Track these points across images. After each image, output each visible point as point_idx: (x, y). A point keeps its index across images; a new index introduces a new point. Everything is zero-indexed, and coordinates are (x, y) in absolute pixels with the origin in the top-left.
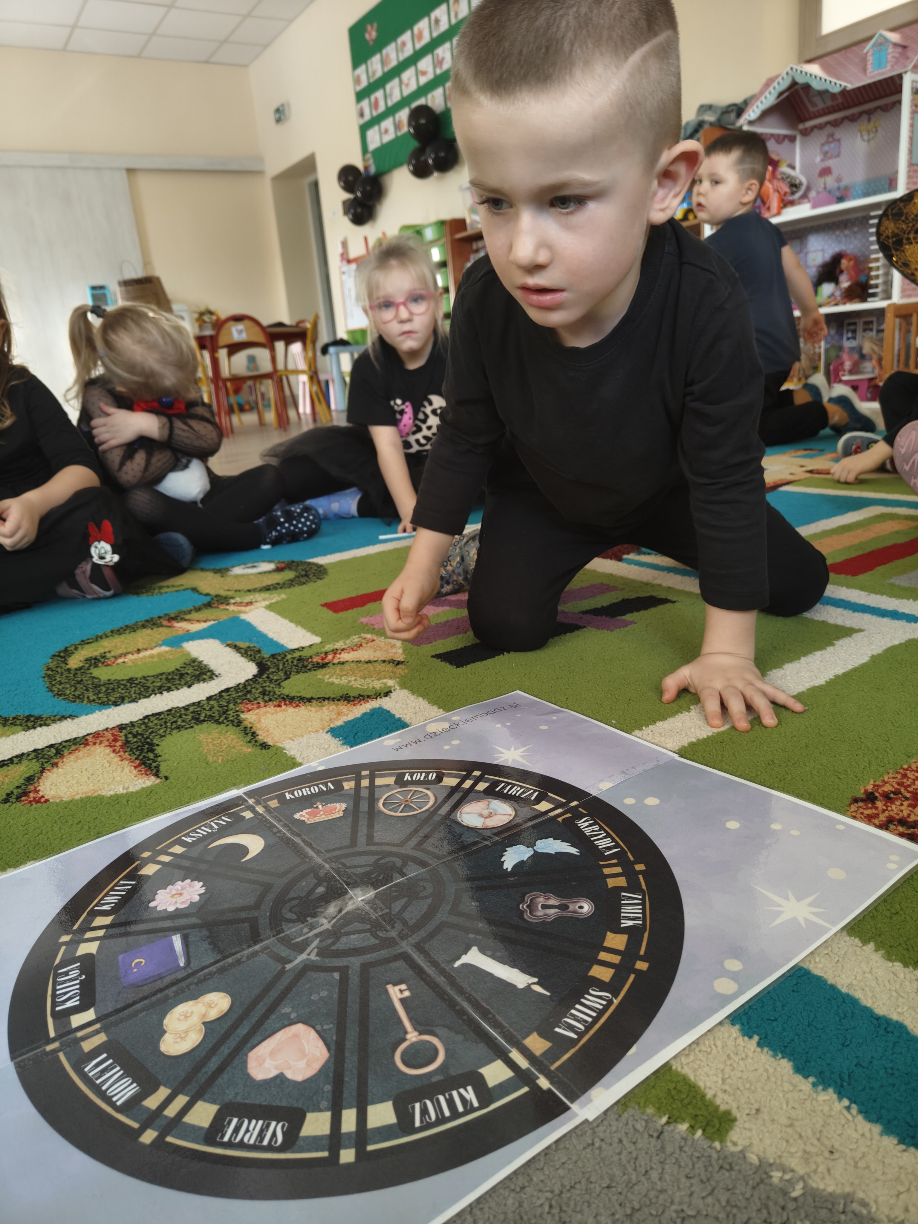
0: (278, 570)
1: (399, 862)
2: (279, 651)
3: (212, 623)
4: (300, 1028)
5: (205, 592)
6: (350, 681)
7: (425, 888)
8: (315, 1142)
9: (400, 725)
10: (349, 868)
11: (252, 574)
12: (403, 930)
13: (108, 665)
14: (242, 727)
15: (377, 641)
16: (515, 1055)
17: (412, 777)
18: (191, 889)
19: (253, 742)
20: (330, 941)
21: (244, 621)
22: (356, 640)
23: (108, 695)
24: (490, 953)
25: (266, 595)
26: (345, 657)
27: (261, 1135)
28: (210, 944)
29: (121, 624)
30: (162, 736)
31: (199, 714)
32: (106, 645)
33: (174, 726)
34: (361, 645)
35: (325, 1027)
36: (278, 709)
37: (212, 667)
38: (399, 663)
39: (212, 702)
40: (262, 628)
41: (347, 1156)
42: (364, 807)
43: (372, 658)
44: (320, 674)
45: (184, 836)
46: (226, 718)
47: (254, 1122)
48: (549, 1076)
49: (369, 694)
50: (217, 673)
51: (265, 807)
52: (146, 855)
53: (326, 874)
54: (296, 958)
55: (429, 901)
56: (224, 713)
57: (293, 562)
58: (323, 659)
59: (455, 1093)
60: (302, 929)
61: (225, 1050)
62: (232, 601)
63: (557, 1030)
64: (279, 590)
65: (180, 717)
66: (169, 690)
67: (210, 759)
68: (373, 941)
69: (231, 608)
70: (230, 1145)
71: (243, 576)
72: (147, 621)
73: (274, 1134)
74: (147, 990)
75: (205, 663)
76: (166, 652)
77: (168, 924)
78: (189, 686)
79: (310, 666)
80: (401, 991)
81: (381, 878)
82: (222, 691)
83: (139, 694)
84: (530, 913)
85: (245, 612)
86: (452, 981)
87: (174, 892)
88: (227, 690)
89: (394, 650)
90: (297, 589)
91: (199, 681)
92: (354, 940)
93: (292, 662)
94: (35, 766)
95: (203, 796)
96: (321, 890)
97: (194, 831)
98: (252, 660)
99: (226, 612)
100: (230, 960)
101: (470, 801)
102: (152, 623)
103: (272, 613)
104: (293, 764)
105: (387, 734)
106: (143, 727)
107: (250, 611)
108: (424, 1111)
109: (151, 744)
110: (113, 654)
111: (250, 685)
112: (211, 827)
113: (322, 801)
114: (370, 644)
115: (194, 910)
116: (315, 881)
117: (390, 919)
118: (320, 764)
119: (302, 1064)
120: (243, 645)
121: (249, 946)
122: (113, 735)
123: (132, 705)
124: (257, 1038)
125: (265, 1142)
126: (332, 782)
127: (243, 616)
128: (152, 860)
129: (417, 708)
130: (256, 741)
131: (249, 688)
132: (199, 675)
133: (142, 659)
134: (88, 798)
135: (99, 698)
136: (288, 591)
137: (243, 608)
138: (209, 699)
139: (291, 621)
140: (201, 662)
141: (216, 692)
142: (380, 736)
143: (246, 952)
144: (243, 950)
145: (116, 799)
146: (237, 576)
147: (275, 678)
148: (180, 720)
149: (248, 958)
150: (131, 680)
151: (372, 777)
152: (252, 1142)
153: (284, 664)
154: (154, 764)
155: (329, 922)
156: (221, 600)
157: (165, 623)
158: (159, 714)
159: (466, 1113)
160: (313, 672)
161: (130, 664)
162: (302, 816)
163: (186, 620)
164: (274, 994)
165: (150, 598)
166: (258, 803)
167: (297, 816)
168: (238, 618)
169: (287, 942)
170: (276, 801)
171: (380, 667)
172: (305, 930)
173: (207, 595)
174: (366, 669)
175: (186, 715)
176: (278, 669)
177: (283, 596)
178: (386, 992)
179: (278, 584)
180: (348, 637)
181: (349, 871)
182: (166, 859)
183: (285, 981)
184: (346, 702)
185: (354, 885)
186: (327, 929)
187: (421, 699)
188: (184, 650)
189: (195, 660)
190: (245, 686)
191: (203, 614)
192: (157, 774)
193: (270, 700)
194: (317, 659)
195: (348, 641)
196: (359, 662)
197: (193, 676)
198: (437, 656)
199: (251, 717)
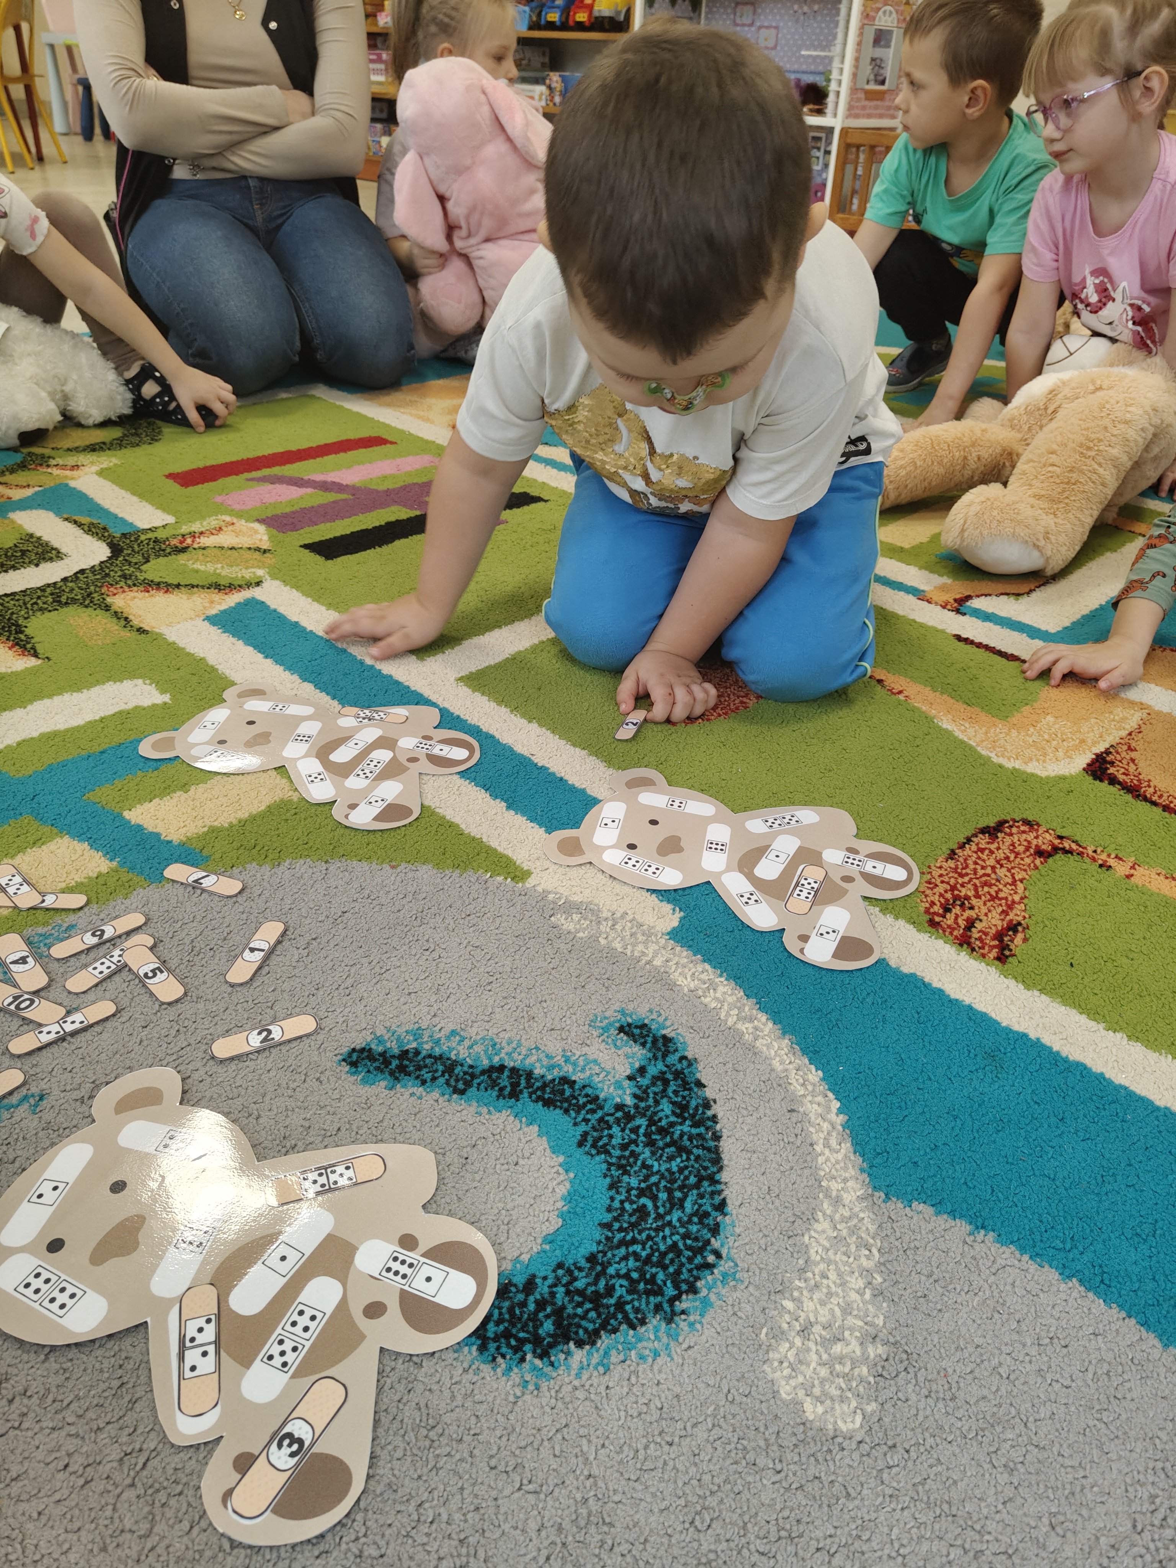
2: (129, 530)
3: (37, 489)
6: (217, 569)
14: (112, 612)
15: (237, 525)
19: (129, 627)
21: (74, 489)
22: (214, 523)
25: (93, 457)
26: (204, 541)
30: (25, 618)
31: (60, 596)
33: (35, 608)
34: (220, 529)
36: (145, 594)
37: (55, 544)
38: (265, 551)
39: (69, 584)
40: (101, 500)
43: (235, 545)
44: (182, 558)
46: (91, 602)
49: (239, 583)
50: (63, 552)
56: (87, 596)
58: (181, 543)
62: (53, 462)
66: (14, 568)
67: (89, 642)
69: (56, 472)
75: (44, 539)
79: (168, 550)
82: (77, 573)
85: (72, 479)
88: (82, 571)
89: (258, 537)
90: (129, 452)
91: (45, 560)
93: (148, 544)
98: (100, 539)
99: (50, 477)
103: (107, 482)
107: (79, 477)
109: (18, 625)
111: (106, 567)
114: (230, 528)
120: (84, 520)
127: (72, 484)
129: (292, 600)
130: (131, 626)
131: (106, 571)
132: (43, 553)
136: (118, 453)
137: (68, 473)
138: (65, 580)
139: (133, 493)
140: (39, 538)
141: (71, 573)
147: (133, 561)
148: (39, 602)
153: (139, 545)
154: (29, 646)
156: (38, 460)
158: (13, 594)
160: (174, 557)
168: (67, 485)
171: (248, 555)
174: (230, 556)
175: (44, 596)
176: (134, 551)
179: (104, 443)
180: (203, 518)
184: (216, 591)
187: (294, 591)
188: (13, 522)
189: (31, 536)
190: (102, 569)
191: (21, 477)
192: (36, 655)
193: (134, 585)
194: (174, 542)
195: (205, 523)
196: (222, 548)
197: (37, 554)
198: (305, 546)
199: (118, 601)
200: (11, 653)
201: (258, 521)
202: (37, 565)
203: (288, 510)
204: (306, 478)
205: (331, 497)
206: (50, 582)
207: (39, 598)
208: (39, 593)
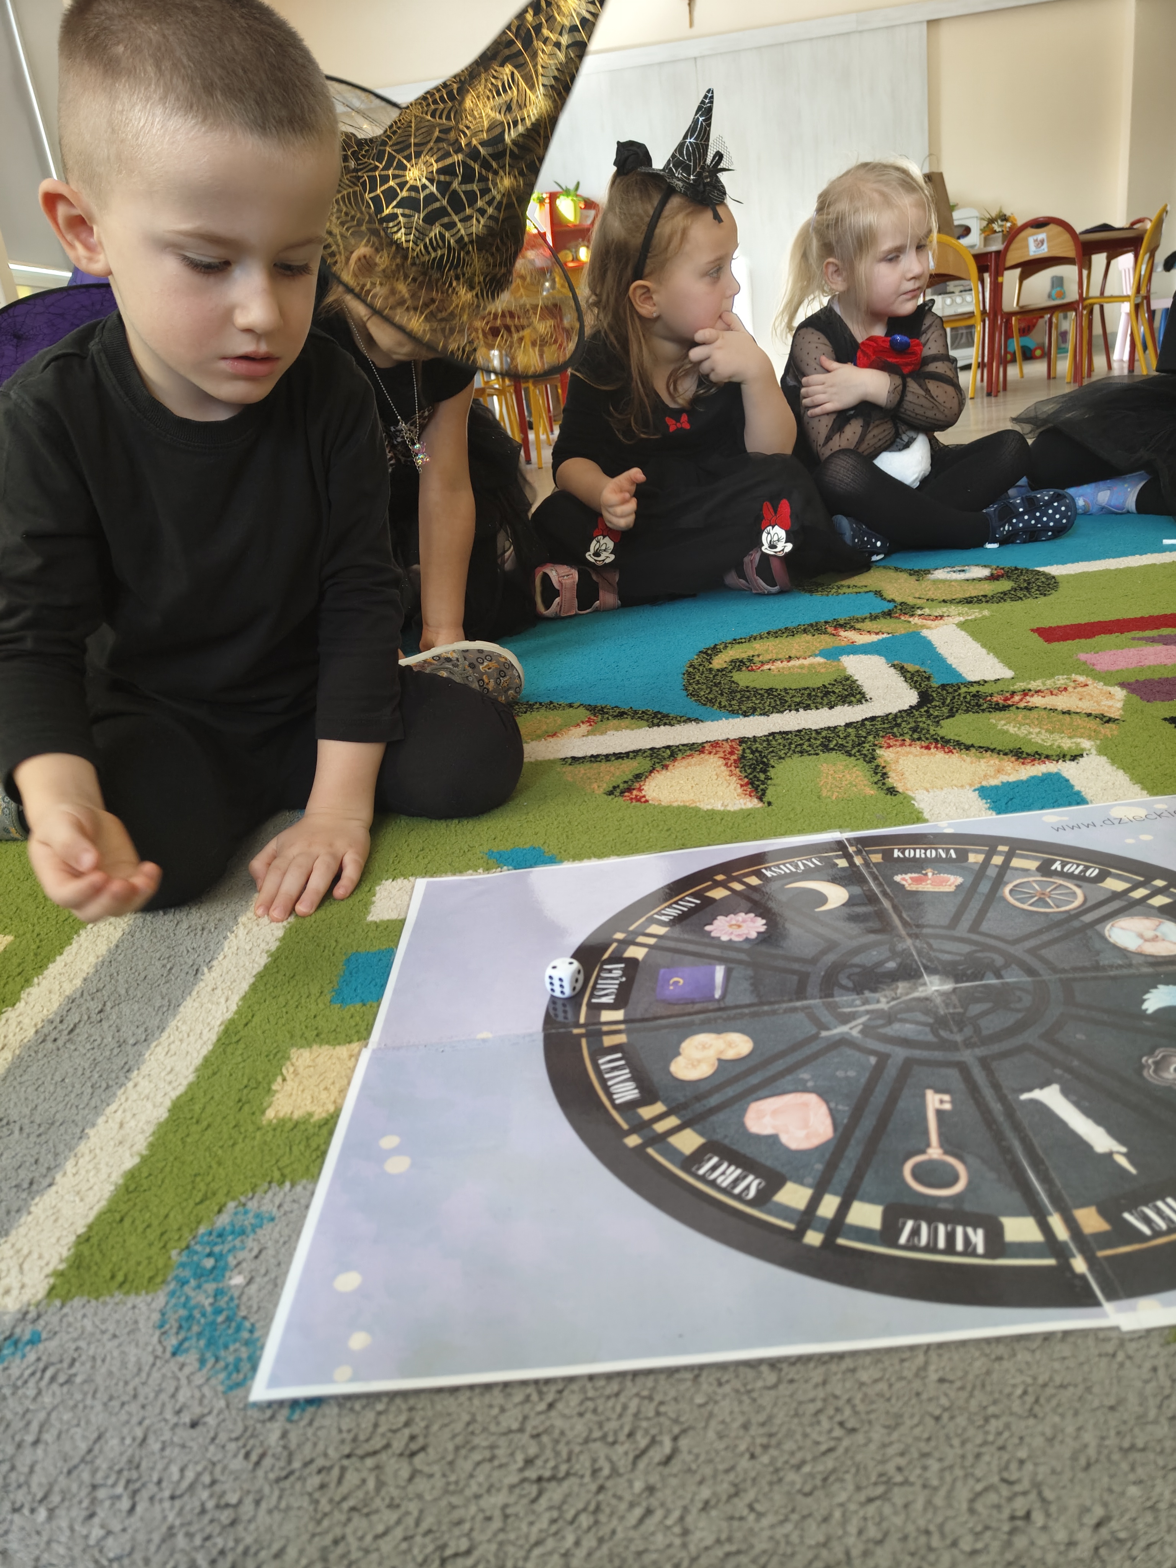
0: (992, 578)
1: (999, 961)
2: (954, 681)
3: (885, 636)
4: (812, 1099)
5: (889, 598)
6: (1030, 733)
7: (1020, 999)
8: (785, 1212)
9: (1078, 799)
10: (934, 950)
11: (956, 581)
12: (971, 1037)
13: (752, 670)
14: (874, 765)
15: (1090, 687)
16: (1056, 1222)
17: (1063, 867)
18: (751, 924)
19: (880, 784)
20: (880, 1022)
21: (924, 638)
22: (1062, 682)
23: (741, 702)
24: (1075, 1098)
25: (964, 609)
26: (1036, 701)
27: (735, 1183)
28: (752, 984)
29: (782, 626)
30: (781, 758)
31: (830, 741)
32: (757, 647)
33: (799, 749)
34: (1065, 689)
35: (840, 1107)
36: (926, 751)
37: (865, 690)
38: (1109, 720)
39: (850, 730)
40: (943, 650)
41: (813, 1238)
42: (984, 887)
43: (1073, 709)
44: (995, 718)
45: (766, 868)
46: (859, 751)
47: (732, 1168)
48: (1091, 1260)
49: (1049, 753)
50: (868, 697)
51: (864, 859)
52: (720, 877)
53: (904, 950)
54: (835, 1027)
55: (1020, 1016)
56: (859, 745)
57: (1016, 569)
58: (1006, 699)
59: (959, 1230)
60: (854, 1000)
61: (730, 1092)
62: (919, 612)
63: (1127, 1216)
64: (984, 604)
65: (809, 740)
66: (807, 707)
67: (824, 793)
68: (931, 1038)
69: (915, 620)
70: (702, 1179)
71: (944, 581)
72: (811, 625)
73: (748, 1188)
74: (677, 1009)
75: (859, 683)
76: (819, 664)
77: (716, 952)
78: (831, 708)
80: (942, 1102)
81: (969, 972)
82: (866, 719)
83: (774, 707)
84: (1155, 1071)
85: (928, 628)
86: (1010, 1111)
87: (734, 922)
88: (873, 719)
89: (1110, 703)
90: (1008, 606)
91: (844, 703)
92: (907, 1029)
93: (965, 697)
94: (647, 764)
95: (801, 832)
96: (891, 965)
97: (778, 866)
98: (915, 687)
99: (907, 625)
100: (766, 1008)
101: (1132, 915)
102: (816, 628)
103: (963, 633)
104: (918, 818)
105: (1053, 807)
106: (765, 744)
107: (936, 627)
108: (916, 1232)
109: (767, 765)
110: (761, 658)
111: (902, 717)
112: (797, 866)
113: (934, 869)
114: (1079, 689)
115: (746, 946)
116: (888, 954)
117: (960, 1022)
118: (950, 826)
119: (801, 1134)
120: (911, 667)
121: (791, 1000)
122: (731, 747)
123: (763, 719)
124: (765, 1092)
125: (737, 1191)
126: (956, 850)
127: (925, 633)
128: (723, 884)
129: (1110, 784)
130: (884, 784)
131: (899, 721)
132: (847, 696)
133: (790, 668)
134: (685, 807)
135: (731, 705)
136: (995, 606)
137: (929, 622)
138: (848, 725)
139: (984, 646)
140: (854, 681)
141: (860, 719)
142: (1042, 808)
143: (785, 1006)
144: (784, 1002)
145: (712, 814)
146: (935, 582)
147: (936, 713)
148: (807, 743)
149: (786, 1011)
150: (770, 691)
151: (1009, 856)
152: (724, 1185)
153: (953, 698)
154: (762, 787)
155: (888, 1002)
156: (907, 609)
157: (830, 630)
158: (787, 733)
159: (964, 1254)
160: (987, 714)
161: (776, 672)
162: (904, 879)
163: (855, 629)
164: (798, 1056)
165: (824, 598)
166: (859, 852)
167: (898, 878)
168: (919, 633)
169: (833, 1008)
170: (880, 856)
171: (1083, 722)
172: (858, 1002)
173: (893, 601)
174: (1059, 721)
175: (816, 739)
176: (943, 703)
177: (986, 613)
178: (923, 1097)
179: (985, 596)
180: (1052, 675)
181: (933, 954)
182: (738, 887)
183: (815, 1047)
184: (1013, 759)
185: (932, 971)
186: (882, 1010)
187: (1121, 773)
188: (840, 664)
189: (848, 678)
190: (896, 718)
191: (879, 624)
192: (761, 798)
193: (920, 739)
194: (997, 698)
195: (1049, 681)
196: (1054, 711)
197: (840, 696)
198: (1171, 720)
199: (890, 754)
200: (740, 791)
201: (1123, 685)
203: (1171, 675)
206: (832, 725)
208: (813, 735)
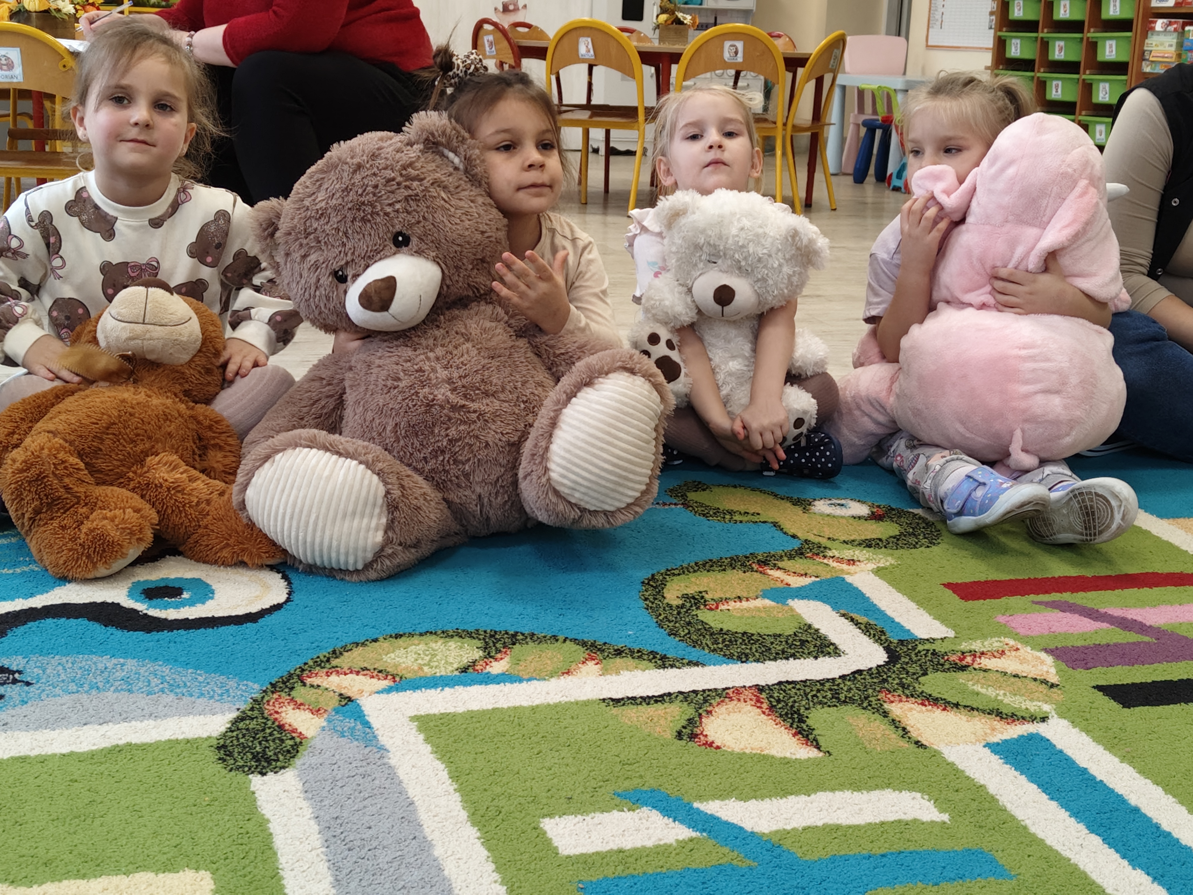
0: (875, 517)
2: (907, 637)
3: (813, 579)
5: (790, 532)
6: (998, 695)
11: (843, 517)
13: (713, 610)
14: (889, 718)
15: (1022, 651)
19: (906, 738)
21: (851, 584)
22: (996, 644)
23: (727, 646)
25: (869, 553)
26: (986, 662)
30: (807, 708)
31: (838, 693)
33: (816, 700)
34: (1003, 652)
36: (923, 708)
37: (832, 640)
38: (1052, 686)
39: (847, 683)
40: (877, 601)
43: (1019, 672)
44: (961, 677)
46: (869, 705)
49: (1024, 715)
50: (840, 648)
56: (865, 698)
57: (890, 509)
62: (829, 553)
64: (884, 550)
66: (794, 657)
67: (868, 745)
69: (831, 563)
71: (831, 517)
72: (733, 559)
75: (822, 632)
76: (772, 608)
79: (947, 666)
82: (854, 672)
83: (763, 654)
85: (848, 573)
88: (859, 672)
89: (1045, 668)
90: (907, 553)
91: (823, 654)
93: (926, 655)
94: (689, 708)
98: (876, 641)
99: (826, 568)
102: (740, 563)
103: (884, 582)
106: (782, 693)
107: (855, 573)
109: (800, 714)
110: (710, 596)
111: (884, 672)
114: (1014, 653)
120: (863, 619)
122: (754, 694)
127: (849, 579)
129: (1080, 744)
130: (909, 738)
131: (884, 675)
132: (822, 646)
133: (747, 610)
134: (758, 755)
135: (720, 649)
136: (895, 553)
137: (845, 567)
138: (843, 677)
139: (911, 599)
140: (817, 630)
141: (849, 672)
145: (786, 763)
146: (823, 516)
147: (911, 670)
148: (819, 694)
150: (747, 635)
153: (916, 655)
154: (811, 736)
156: (815, 548)
157: (755, 566)
158: (795, 683)
160: (953, 674)
161: (737, 613)
163: (779, 568)
168: (843, 579)
171: (1032, 685)
173: (795, 536)
174: (1015, 684)
175: (824, 690)
176: (911, 660)
177: (891, 560)
179: (880, 540)
180: (984, 637)
184: (998, 719)
187: (1084, 735)
188: (792, 609)
189: (810, 626)
190: (878, 673)
191: (799, 564)
192: (818, 747)
193: (912, 696)
194: (954, 658)
195: (986, 643)
196: (1005, 674)
197: (815, 646)
198: (1099, 688)
199: (897, 709)
200: (794, 740)
201: (1046, 650)
202: (816, 658)
203: (1079, 643)
204: (1103, 610)
205: (1132, 637)
206: (829, 677)
207: (818, 691)
208: (819, 686)
